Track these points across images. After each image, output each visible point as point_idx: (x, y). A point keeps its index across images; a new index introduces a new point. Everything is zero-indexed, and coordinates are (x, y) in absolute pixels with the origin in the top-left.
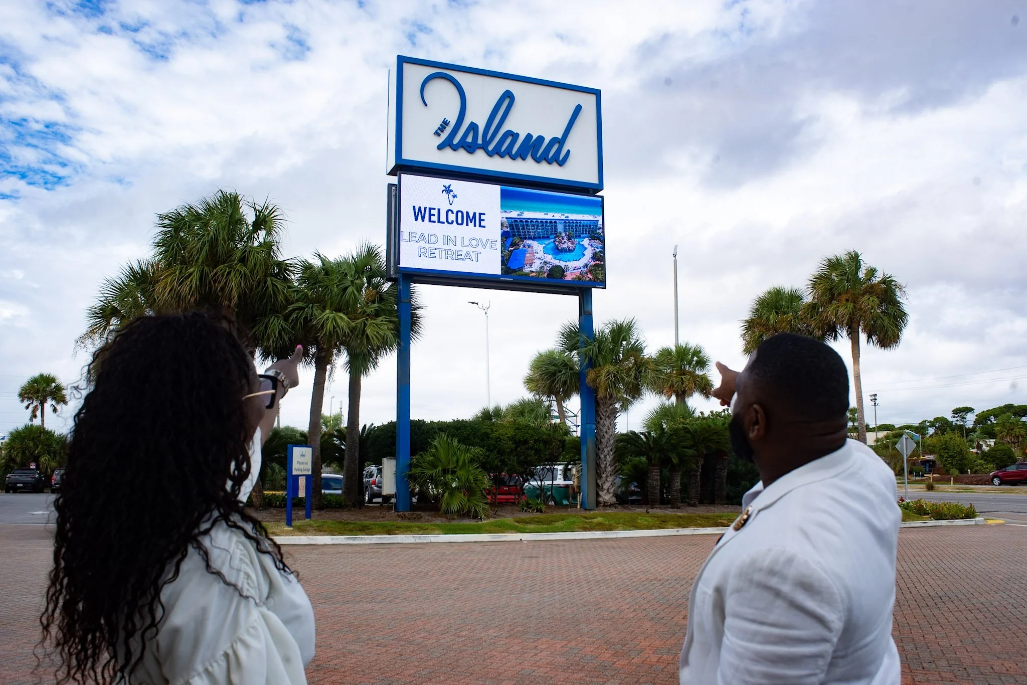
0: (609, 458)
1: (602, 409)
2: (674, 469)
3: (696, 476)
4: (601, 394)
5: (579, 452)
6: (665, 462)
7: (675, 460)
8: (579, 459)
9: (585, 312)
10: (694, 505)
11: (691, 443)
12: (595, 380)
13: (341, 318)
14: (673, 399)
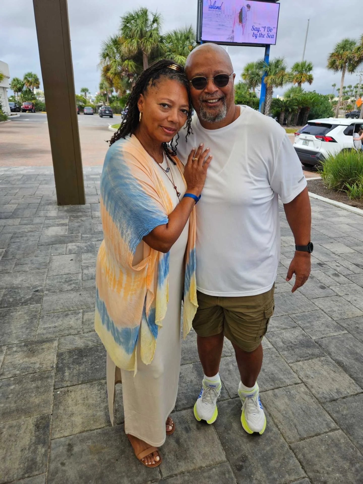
0: (268, 109)
1: (268, 91)
2: (290, 113)
3: (297, 116)
4: (268, 86)
5: (258, 106)
6: (287, 110)
7: (290, 110)
8: (258, 109)
9: (267, 55)
10: (294, 126)
11: (296, 104)
12: (266, 81)
13: (183, 58)
14: (297, 84)
